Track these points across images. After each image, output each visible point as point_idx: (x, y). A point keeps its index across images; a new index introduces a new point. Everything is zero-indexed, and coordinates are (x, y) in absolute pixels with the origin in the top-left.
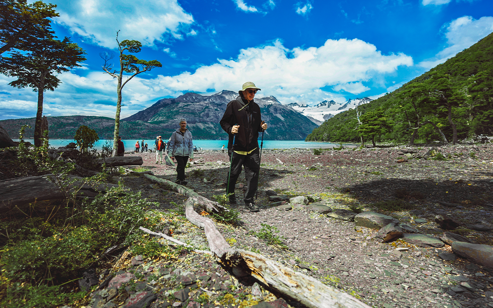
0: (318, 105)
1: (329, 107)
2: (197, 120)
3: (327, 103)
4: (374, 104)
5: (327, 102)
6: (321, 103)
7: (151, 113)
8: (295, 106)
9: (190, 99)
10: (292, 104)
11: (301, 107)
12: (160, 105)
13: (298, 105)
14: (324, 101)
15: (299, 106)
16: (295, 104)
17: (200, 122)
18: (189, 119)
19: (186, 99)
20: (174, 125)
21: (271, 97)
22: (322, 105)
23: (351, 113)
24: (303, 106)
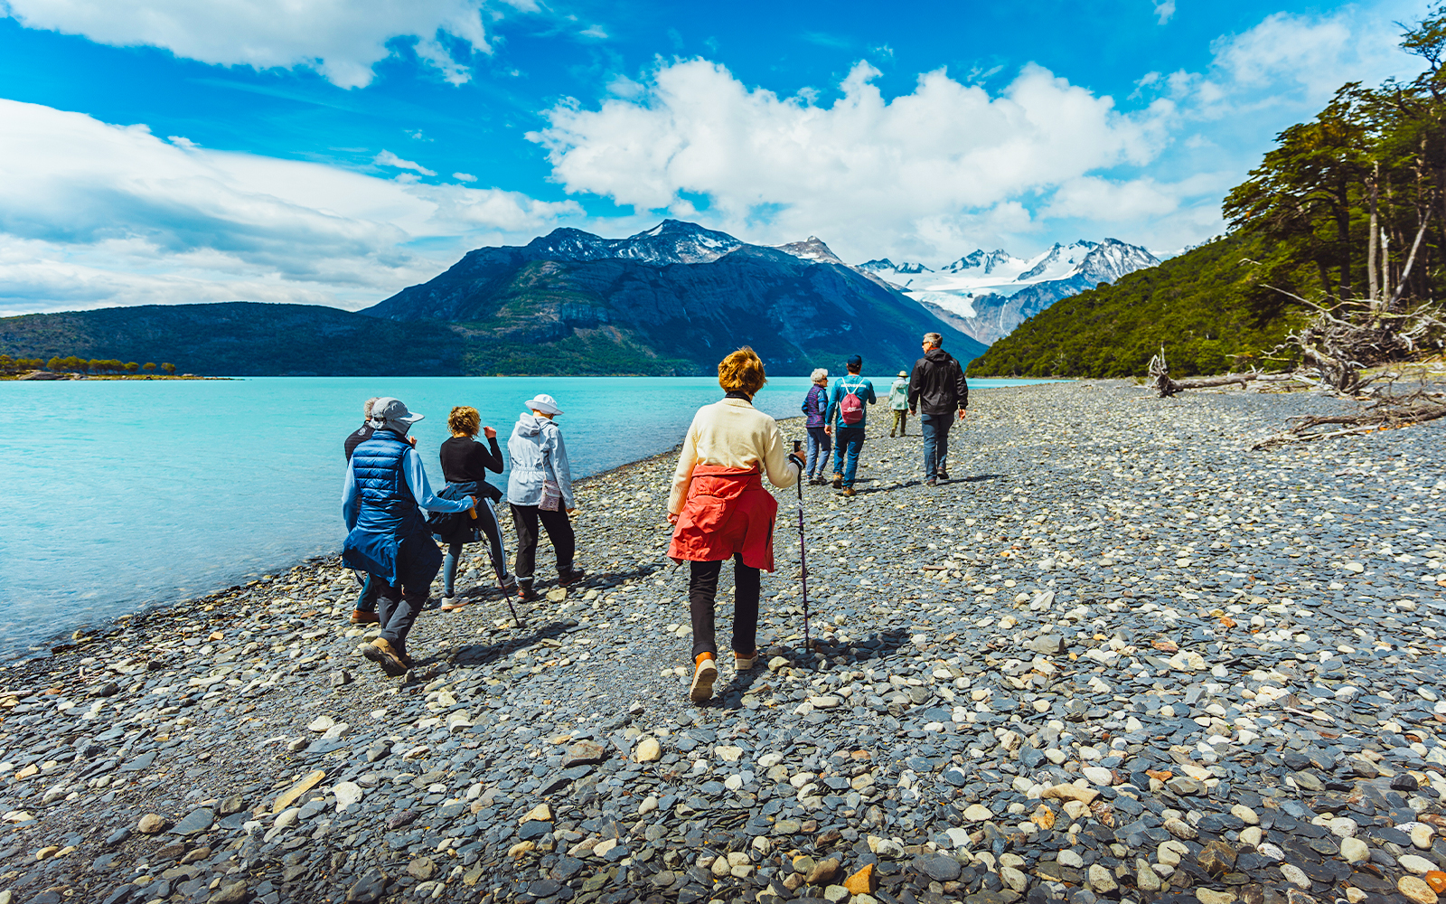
0: (953, 267)
1: (987, 271)
2: (602, 316)
3: (983, 260)
4: (1178, 271)
5: (984, 256)
6: (963, 259)
7: (454, 295)
8: (882, 271)
9: (566, 250)
10: (873, 262)
11: (902, 271)
12: (477, 267)
13: (893, 266)
14: (975, 254)
15: (896, 268)
16: (885, 263)
17: (609, 323)
18: (578, 313)
19: (556, 248)
20: (535, 332)
21: (811, 242)
22: (966, 265)
23: (1105, 295)
24: (906, 270)
